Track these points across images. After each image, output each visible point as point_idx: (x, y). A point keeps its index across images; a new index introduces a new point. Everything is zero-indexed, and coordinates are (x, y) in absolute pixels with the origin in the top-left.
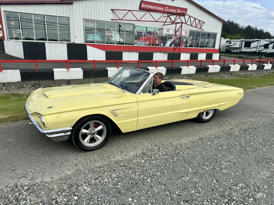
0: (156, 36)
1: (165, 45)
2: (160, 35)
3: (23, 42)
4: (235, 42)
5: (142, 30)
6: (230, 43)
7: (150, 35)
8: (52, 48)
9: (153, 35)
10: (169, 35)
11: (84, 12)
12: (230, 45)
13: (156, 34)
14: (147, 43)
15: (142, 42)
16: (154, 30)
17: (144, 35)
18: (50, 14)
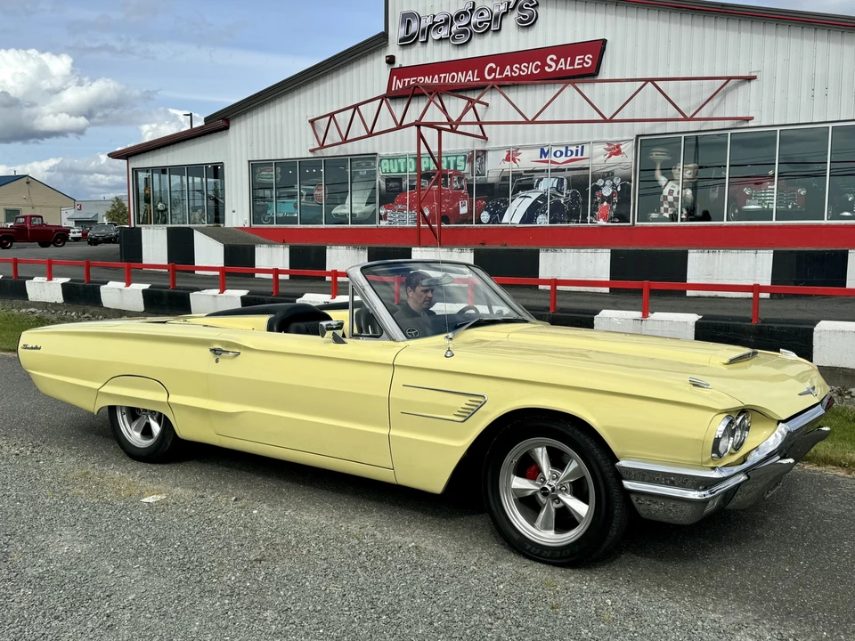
0: (456, 186)
1: (502, 217)
2: (475, 179)
5: (402, 170)
9: (446, 180)
10: (516, 175)
13: (455, 178)
15: (402, 211)
16: (449, 163)
17: (412, 187)
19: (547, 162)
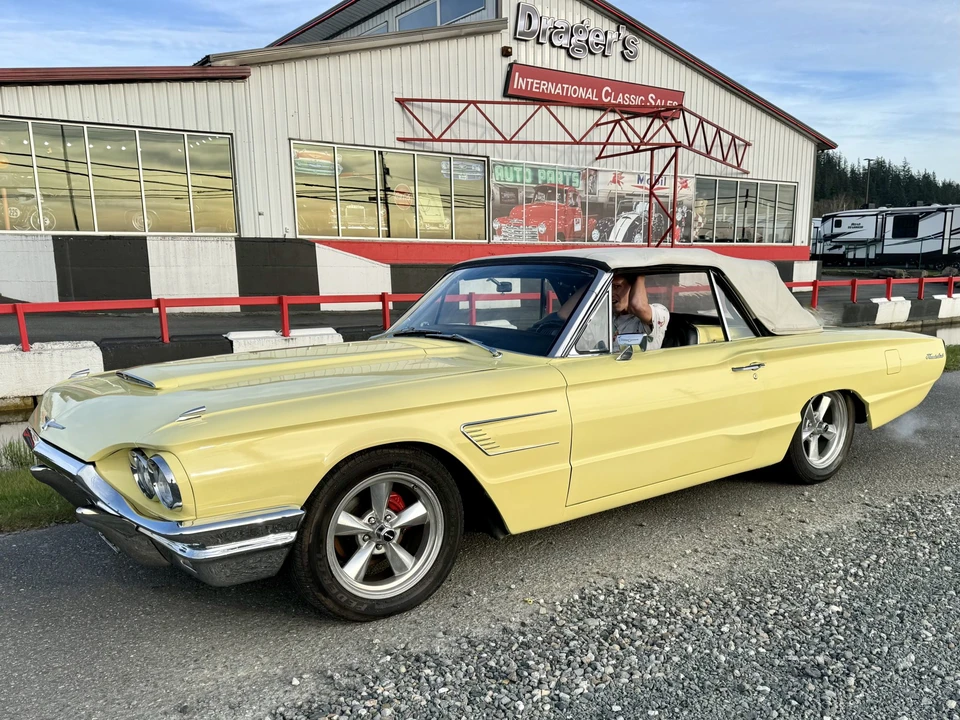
0: (572, 202)
1: (609, 236)
2: (588, 198)
3: (55, 238)
4: (855, 220)
5: (518, 180)
6: (838, 224)
7: (549, 199)
8: (175, 257)
9: (562, 196)
10: (621, 197)
11: (291, 111)
12: (836, 230)
13: (571, 195)
14: (540, 229)
15: (518, 225)
16: (565, 178)
17: (528, 200)
18: (156, 124)
19: (642, 187)
